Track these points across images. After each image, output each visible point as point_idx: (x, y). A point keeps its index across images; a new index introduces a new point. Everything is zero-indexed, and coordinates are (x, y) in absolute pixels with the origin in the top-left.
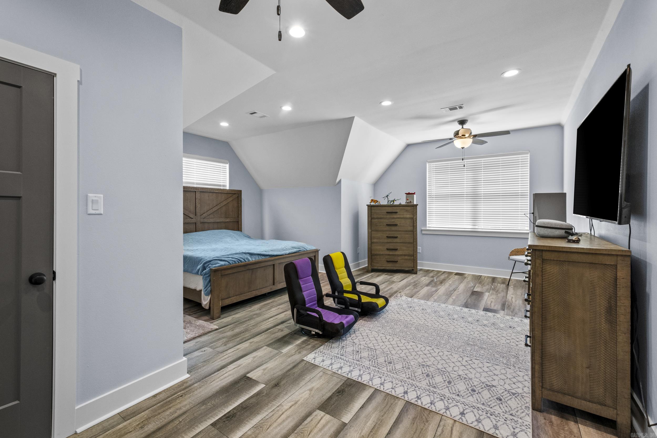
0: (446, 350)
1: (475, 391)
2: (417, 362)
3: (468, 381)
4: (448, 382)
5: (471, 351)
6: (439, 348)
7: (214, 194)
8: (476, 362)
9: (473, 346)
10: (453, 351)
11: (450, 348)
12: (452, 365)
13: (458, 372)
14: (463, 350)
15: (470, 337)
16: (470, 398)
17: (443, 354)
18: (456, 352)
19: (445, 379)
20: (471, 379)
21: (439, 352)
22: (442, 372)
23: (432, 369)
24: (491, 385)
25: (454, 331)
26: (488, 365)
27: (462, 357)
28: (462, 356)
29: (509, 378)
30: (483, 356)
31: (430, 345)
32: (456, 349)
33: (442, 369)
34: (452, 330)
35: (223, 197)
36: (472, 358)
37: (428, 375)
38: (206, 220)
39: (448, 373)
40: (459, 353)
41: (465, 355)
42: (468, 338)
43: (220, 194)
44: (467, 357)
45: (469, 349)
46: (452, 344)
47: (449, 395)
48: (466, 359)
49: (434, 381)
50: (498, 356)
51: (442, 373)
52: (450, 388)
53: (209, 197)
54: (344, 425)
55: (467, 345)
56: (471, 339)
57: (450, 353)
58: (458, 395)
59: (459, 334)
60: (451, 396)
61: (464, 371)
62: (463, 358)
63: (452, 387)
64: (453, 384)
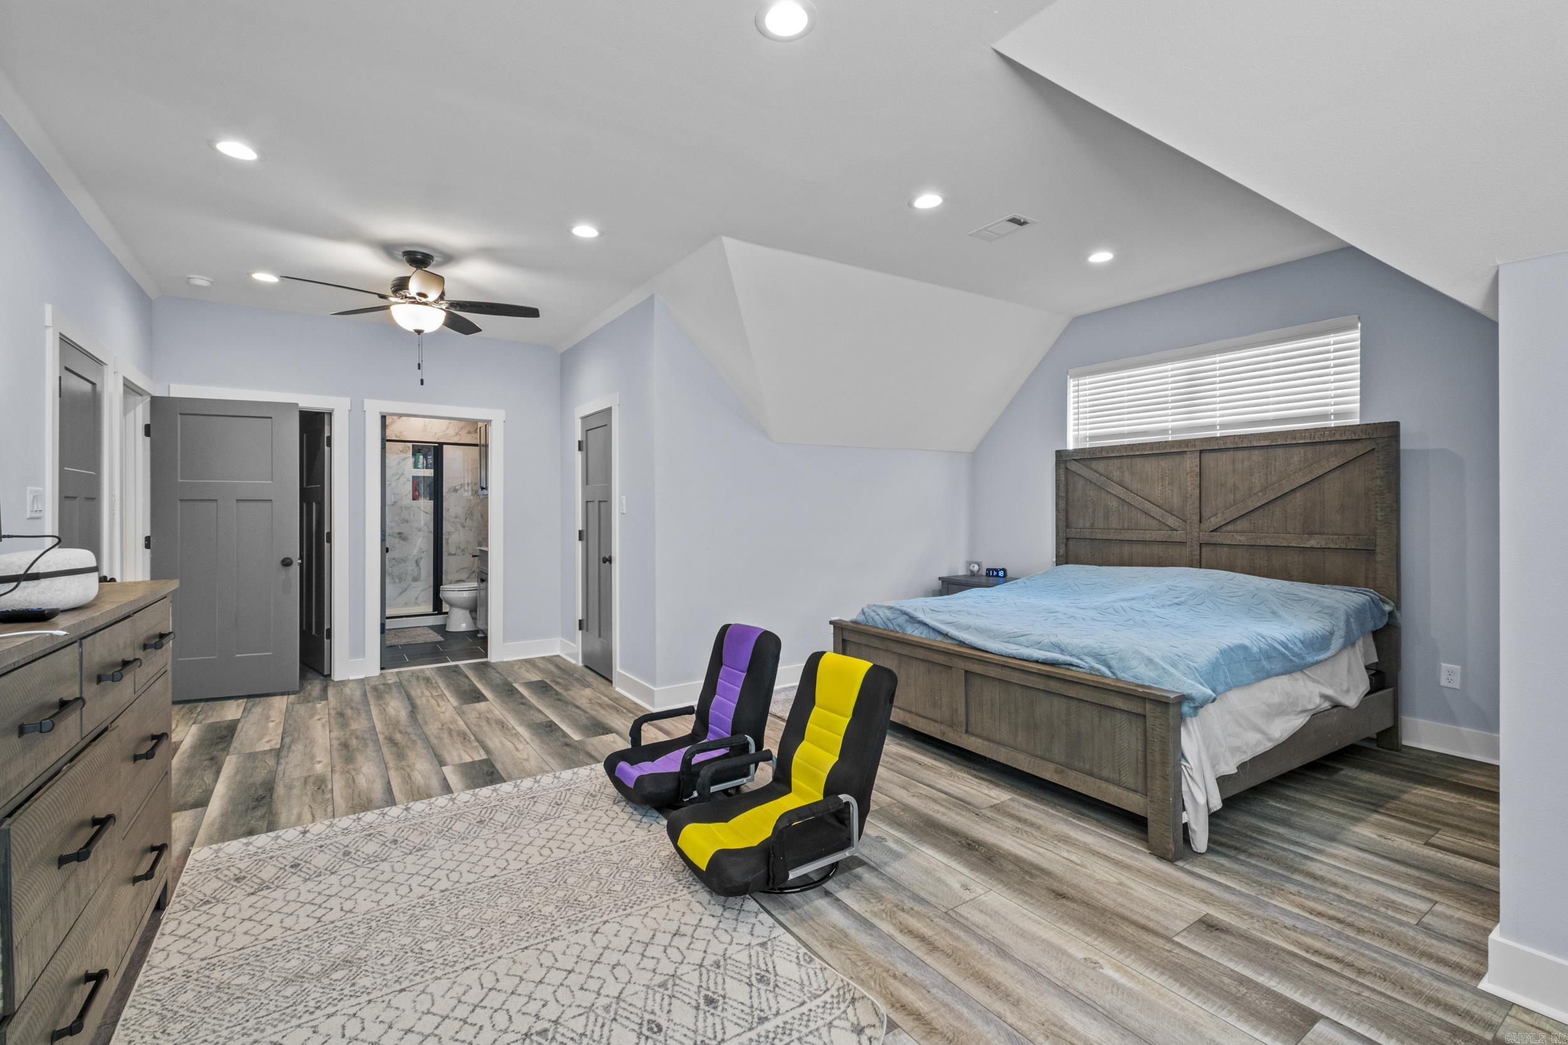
0: (399, 906)
1: (292, 867)
2: (437, 849)
3: (311, 873)
4: (350, 852)
5: (326, 945)
6: (421, 901)
7: (1256, 452)
8: (305, 922)
9: (329, 964)
10: (377, 914)
11: (393, 918)
12: (360, 883)
13: (340, 877)
14: (352, 933)
15: (353, 1001)
16: (296, 854)
17: (399, 892)
18: (368, 916)
19: (359, 853)
20: (306, 880)
21: (411, 890)
22: (373, 860)
23: (396, 853)
24: (259, 893)
25: (423, 992)
26: (269, 934)
27: (347, 912)
28: (349, 915)
29: (210, 930)
30: (288, 952)
31: (447, 893)
32: (373, 924)
33: (376, 864)
34: (436, 988)
35: (1296, 459)
36: (319, 924)
37: (395, 842)
38: (1218, 538)
39: (359, 863)
40: (359, 919)
41: (340, 924)
42: (356, 988)
43: (1280, 452)
44: (332, 922)
45: (338, 949)
46: (397, 933)
47: (337, 840)
48: (336, 914)
49: (376, 840)
50: (237, 981)
51: (372, 858)
52: (341, 847)
53: (1234, 463)
54: (442, 763)
55: (349, 958)
56: (346, 992)
57: (383, 904)
58: (321, 847)
59: (398, 987)
60: (335, 839)
61: (327, 886)
62: (343, 913)
63: (337, 851)
64: (340, 855)
